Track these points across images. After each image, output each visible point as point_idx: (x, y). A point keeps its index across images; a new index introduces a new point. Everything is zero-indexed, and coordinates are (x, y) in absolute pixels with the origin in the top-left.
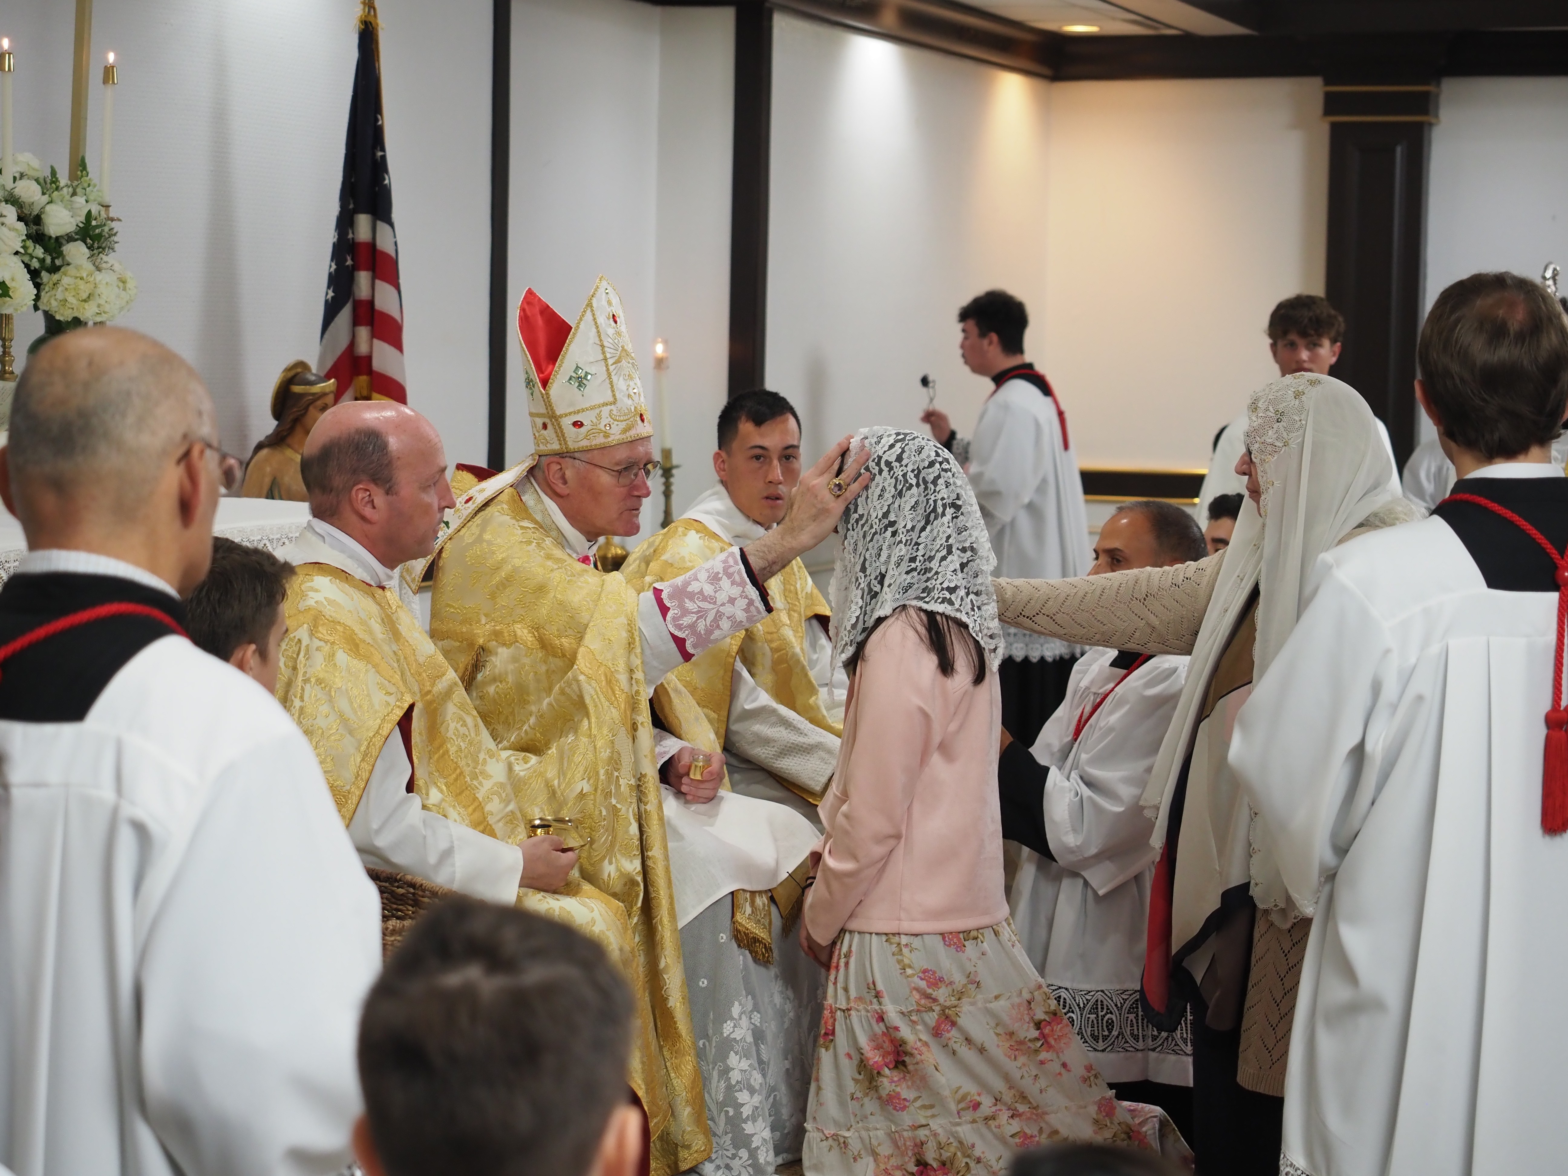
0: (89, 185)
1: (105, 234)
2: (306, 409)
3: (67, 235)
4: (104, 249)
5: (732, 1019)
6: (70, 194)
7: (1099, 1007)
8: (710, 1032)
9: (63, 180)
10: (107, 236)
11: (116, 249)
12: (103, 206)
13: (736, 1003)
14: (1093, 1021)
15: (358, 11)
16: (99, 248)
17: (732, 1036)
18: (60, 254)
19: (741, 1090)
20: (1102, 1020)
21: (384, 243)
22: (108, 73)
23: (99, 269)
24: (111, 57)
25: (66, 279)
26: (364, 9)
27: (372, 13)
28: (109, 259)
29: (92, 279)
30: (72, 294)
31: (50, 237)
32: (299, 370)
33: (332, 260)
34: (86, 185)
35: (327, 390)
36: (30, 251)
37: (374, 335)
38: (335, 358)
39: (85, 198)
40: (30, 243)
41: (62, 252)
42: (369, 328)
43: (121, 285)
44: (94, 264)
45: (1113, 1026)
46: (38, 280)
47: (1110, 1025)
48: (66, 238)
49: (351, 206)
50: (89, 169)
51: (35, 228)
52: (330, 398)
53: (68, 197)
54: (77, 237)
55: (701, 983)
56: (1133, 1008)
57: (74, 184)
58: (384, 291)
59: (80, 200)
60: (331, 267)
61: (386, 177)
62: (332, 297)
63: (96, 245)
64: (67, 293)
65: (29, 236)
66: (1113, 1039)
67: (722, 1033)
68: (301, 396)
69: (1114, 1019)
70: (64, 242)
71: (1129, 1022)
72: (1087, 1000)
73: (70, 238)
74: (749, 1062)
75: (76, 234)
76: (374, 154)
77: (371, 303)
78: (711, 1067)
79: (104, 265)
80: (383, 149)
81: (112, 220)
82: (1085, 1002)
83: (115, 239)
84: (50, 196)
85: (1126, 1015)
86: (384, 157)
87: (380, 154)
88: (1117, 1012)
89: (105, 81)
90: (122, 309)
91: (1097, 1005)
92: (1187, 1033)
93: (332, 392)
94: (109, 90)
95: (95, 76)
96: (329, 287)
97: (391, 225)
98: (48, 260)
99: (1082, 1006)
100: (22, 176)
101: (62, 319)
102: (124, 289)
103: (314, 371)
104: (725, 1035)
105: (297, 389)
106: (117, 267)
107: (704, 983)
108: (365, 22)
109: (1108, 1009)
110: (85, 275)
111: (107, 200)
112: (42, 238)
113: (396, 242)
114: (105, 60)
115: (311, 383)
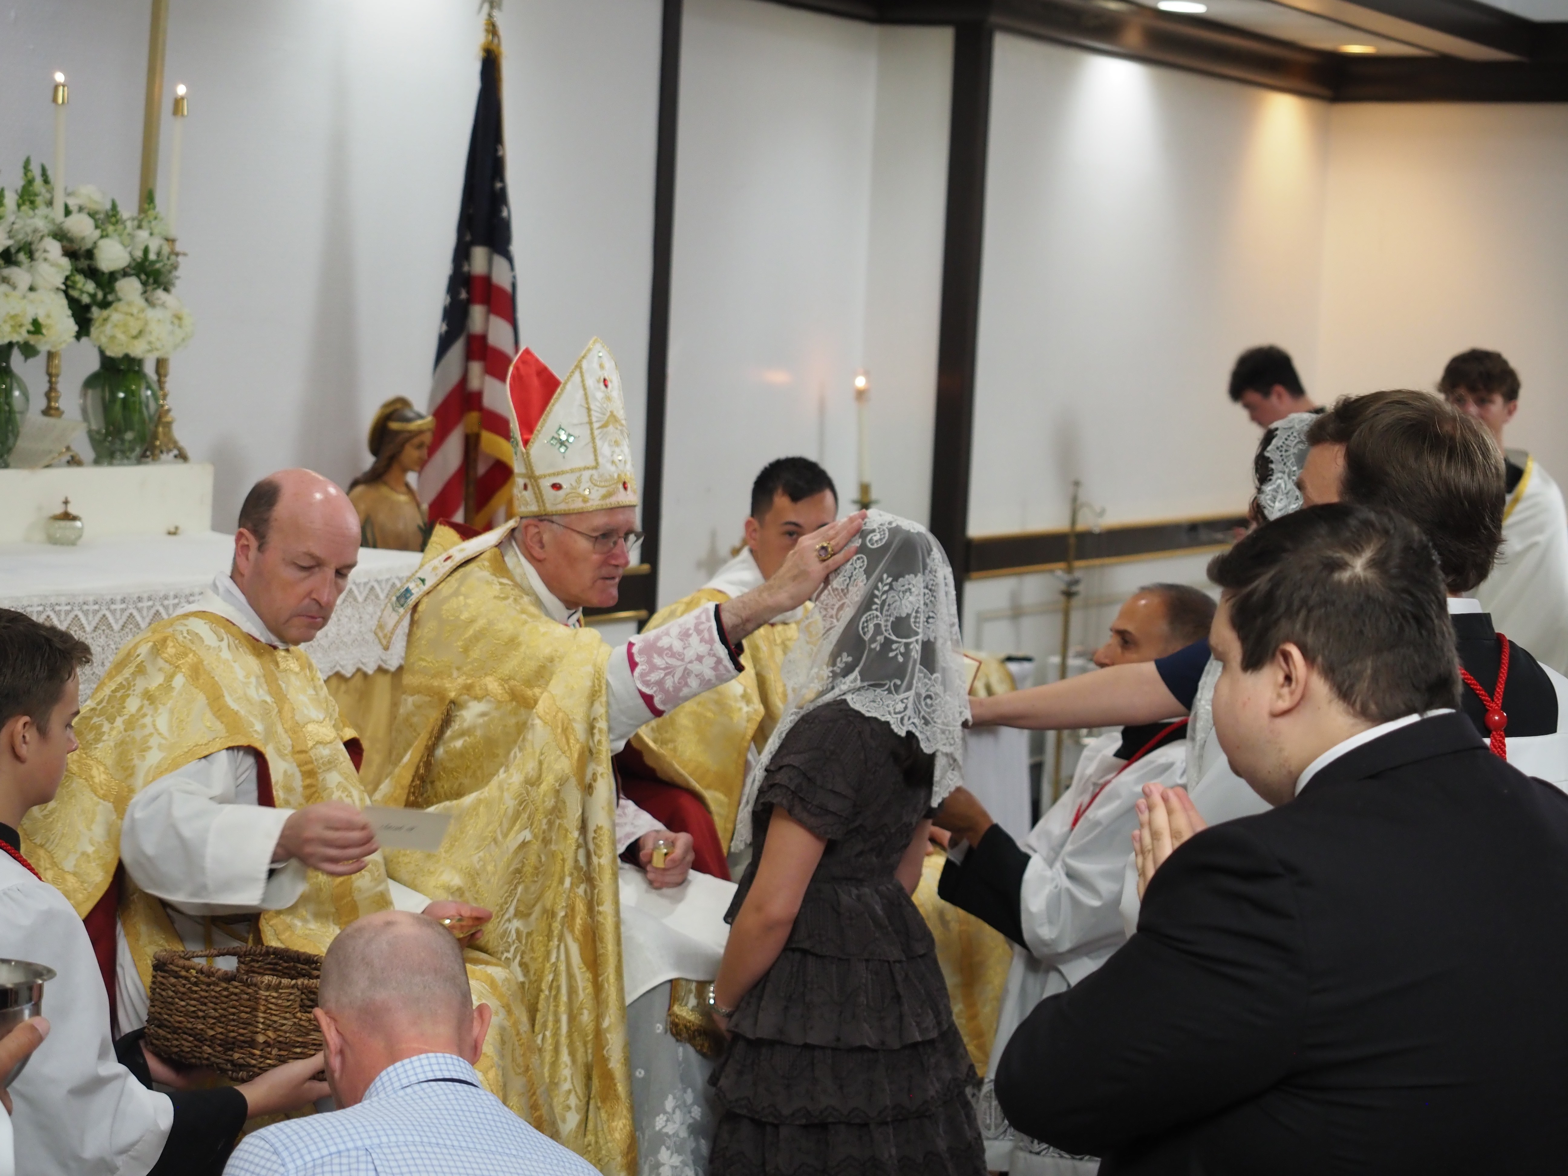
0: (156, 218)
1: (164, 269)
2: (402, 446)
3: (120, 270)
4: (163, 284)
5: (665, 1112)
6: (133, 227)
8: (644, 1125)
9: (126, 214)
10: (167, 271)
11: (174, 285)
12: (167, 240)
13: (670, 1097)
15: (480, 38)
16: (154, 284)
17: (664, 1130)
18: (112, 290)
21: (501, 276)
22: (178, 104)
23: (152, 305)
24: (181, 90)
25: (115, 315)
26: (486, 37)
27: (496, 41)
28: (166, 295)
29: (143, 316)
30: (122, 331)
31: (103, 273)
32: (399, 406)
33: (447, 293)
34: (152, 218)
35: (425, 427)
36: (79, 285)
37: (487, 371)
38: (445, 396)
39: (148, 231)
40: (79, 279)
41: (115, 287)
42: (481, 363)
43: (176, 321)
44: (147, 300)
46: (89, 315)
48: (119, 273)
49: (468, 239)
50: (157, 202)
51: (87, 262)
52: (427, 438)
53: (128, 231)
54: (130, 272)
55: (638, 1073)
57: (139, 218)
58: (499, 327)
59: (143, 234)
60: (445, 300)
61: (506, 209)
62: (445, 331)
63: (153, 281)
64: (117, 330)
65: (77, 270)
67: (654, 1127)
68: (397, 433)
70: (118, 276)
73: (125, 273)
74: (681, 1158)
75: (131, 269)
76: (494, 185)
77: (483, 338)
78: (642, 1160)
79: (158, 301)
80: (503, 180)
81: (177, 255)
83: (178, 274)
84: (103, 231)
86: (504, 189)
87: (500, 185)
89: (175, 113)
90: (176, 347)
93: (429, 430)
94: (178, 122)
95: (165, 107)
96: (443, 321)
97: (511, 258)
98: (100, 295)
100: (81, 209)
101: (112, 355)
102: (180, 326)
104: (657, 1129)
105: (394, 426)
106: (171, 303)
107: (640, 1073)
108: (489, 50)
110: (136, 311)
111: (173, 233)
112: (92, 273)
113: (514, 277)
114: (175, 93)
115: (409, 420)
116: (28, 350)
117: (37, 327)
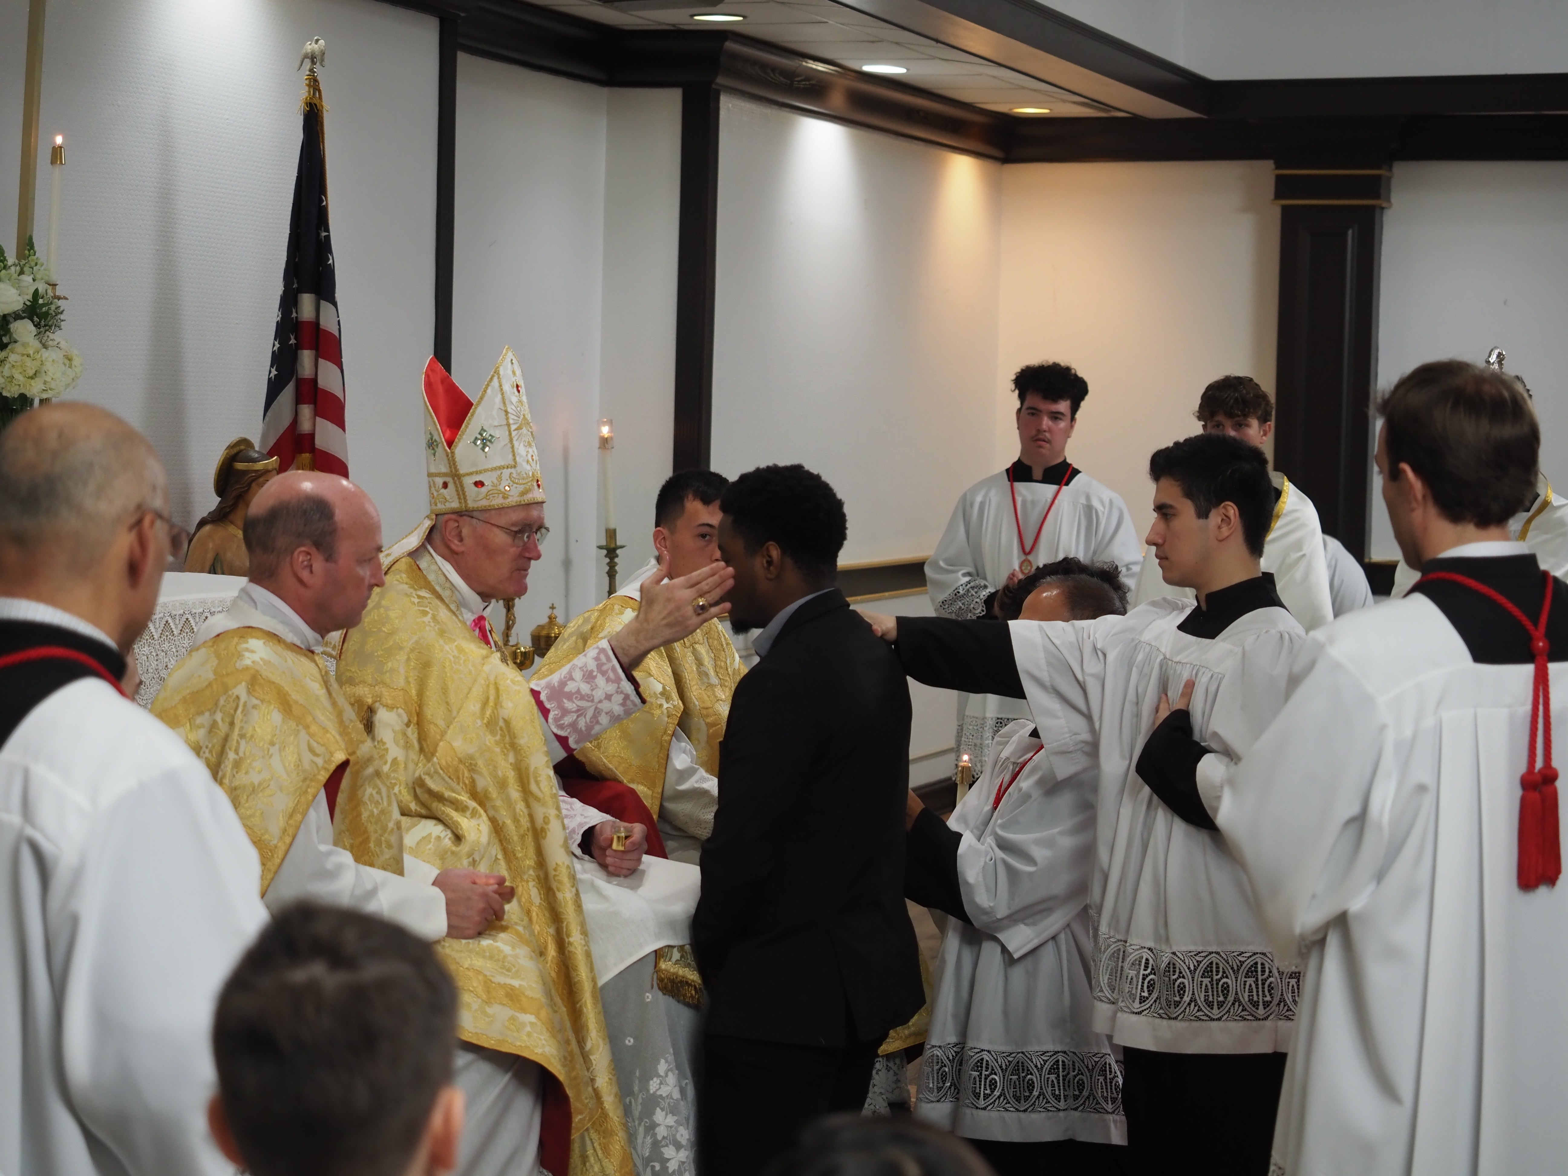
0: (36, 264)
1: (51, 312)
2: (249, 485)
3: (14, 313)
4: (50, 327)
5: (659, 1076)
6: (18, 273)
7: (1021, 1068)
8: (636, 1089)
9: (11, 259)
10: (54, 314)
11: (62, 327)
12: (50, 285)
13: (663, 1061)
14: (1015, 1082)
15: (303, 93)
16: (45, 326)
17: (658, 1093)
18: (7, 332)
19: (667, 1146)
20: (1023, 1081)
21: (327, 323)
22: (56, 154)
23: (45, 347)
24: (59, 140)
25: (13, 356)
26: (309, 92)
27: (317, 96)
28: (56, 337)
29: (39, 356)
30: (19, 371)
32: (242, 447)
33: (275, 339)
34: (33, 264)
35: (270, 467)
37: (318, 413)
38: (278, 437)
39: (32, 276)
41: (10, 329)
42: (311, 406)
43: (67, 362)
44: (41, 342)
45: (1034, 1087)
47: (1031, 1086)
48: (13, 316)
49: (295, 286)
50: (36, 248)
53: (15, 276)
54: (24, 315)
55: (627, 1042)
56: (1054, 1069)
57: (21, 263)
58: (326, 368)
59: (27, 279)
60: (274, 345)
61: (331, 257)
62: (275, 375)
63: (43, 323)
64: (14, 370)
66: (1034, 1100)
67: (648, 1091)
68: (244, 472)
69: (1035, 1079)
70: (11, 320)
71: (1050, 1082)
72: (1009, 1061)
73: (17, 316)
74: (675, 1118)
75: (24, 311)
76: (318, 235)
77: (315, 381)
78: (637, 1123)
79: (50, 343)
80: (327, 230)
81: (59, 298)
82: (1008, 1064)
83: (62, 317)
85: (1047, 1076)
86: (328, 238)
87: (324, 234)
88: (1037, 1072)
89: (53, 162)
90: (67, 386)
91: (1018, 1066)
92: (1107, 1092)
93: (275, 469)
94: (57, 170)
95: (44, 155)
96: (272, 366)
97: (335, 304)
99: (1004, 1067)
101: (8, 395)
102: (70, 367)
103: (257, 449)
104: (652, 1092)
105: (240, 466)
106: (63, 344)
107: (630, 1041)
108: (310, 103)
109: (1028, 1070)
110: (31, 353)
111: (54, 279)
113: (339, 321)
114: (55, 143)
115: (255, 461)
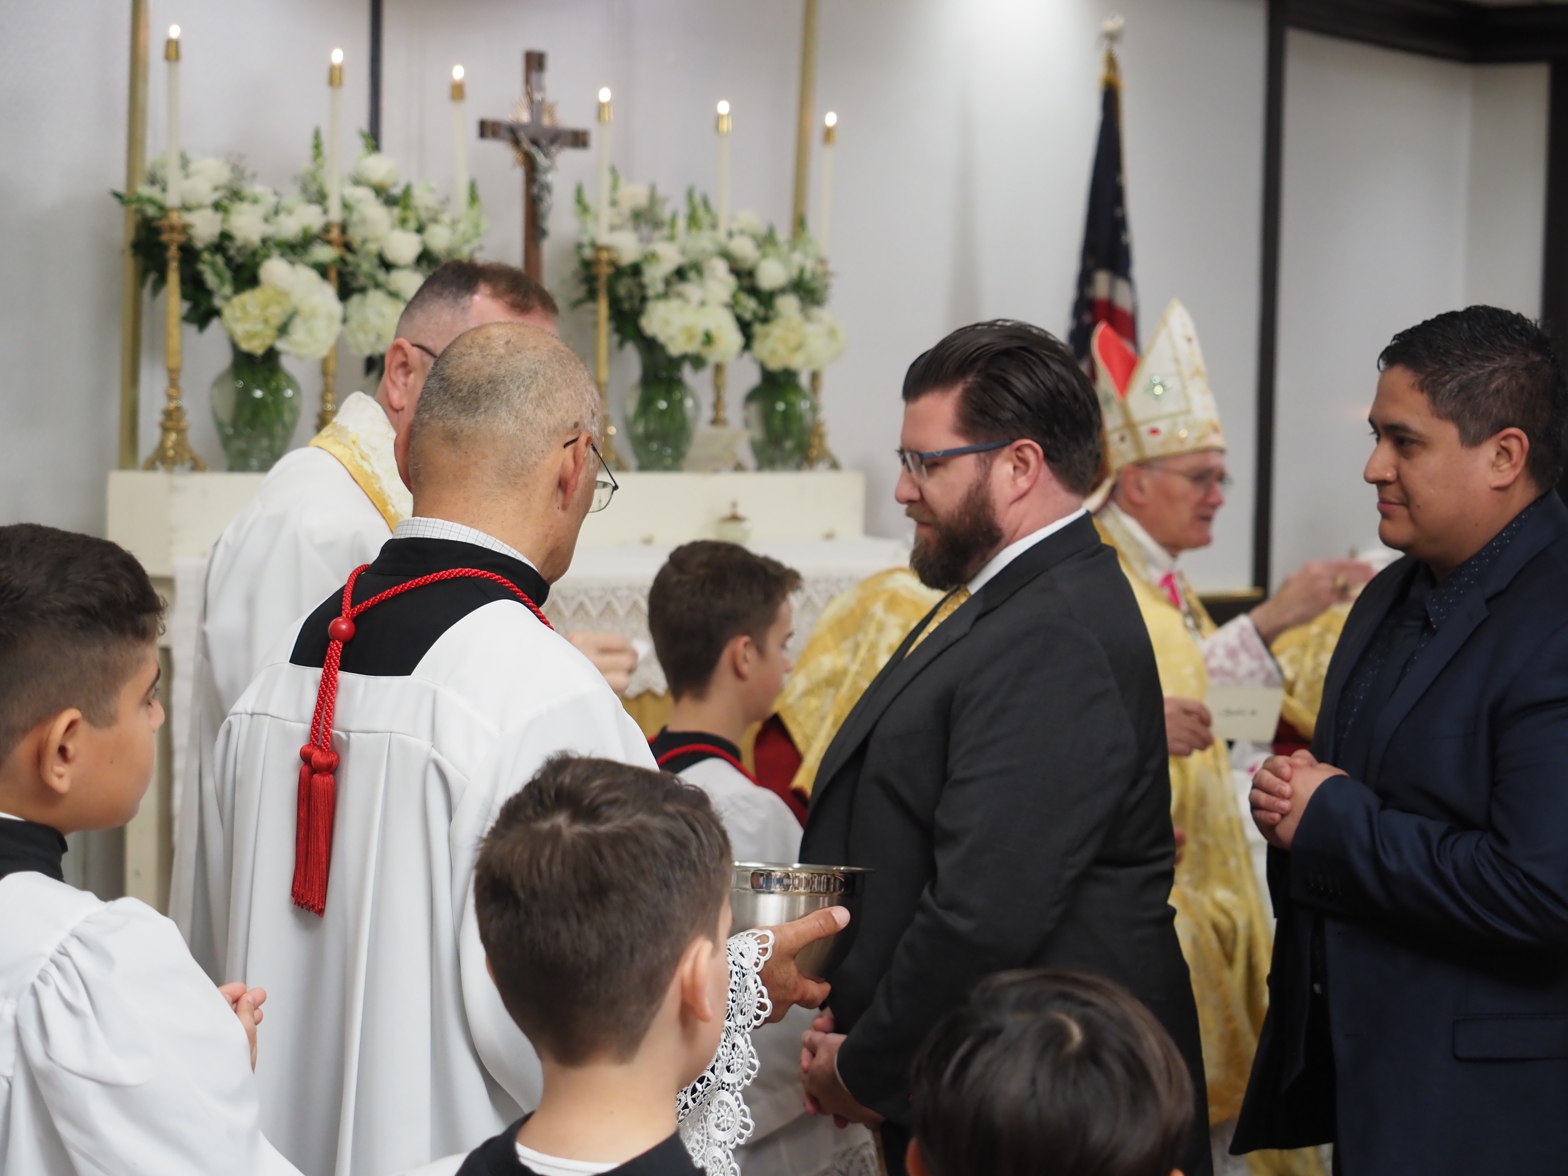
0: (808, 241)
1: (818, 288)
3: (779, 288)
4: (817, 302)
6: (788, 249)
9: (783, 235)
10: (821, 290)
11: (828, 303)
12: (820, 261)
15: (1100, 72)
16: (812, 301)
18: (772, 307)
21: (1123, 300)
22: (828, 134)
23: (808, 321)
24: (831, 119)
25: (776, 330)
26: (1106, 70)
27: (1116, 75)
28: (821, 311)
29: (802, 330)
30: (782, 344)
31: (764, 291)
33: (1071, 317)
34: (805, 241)
36: (741, 303)
39: (801, 253)
40: (744, 297)
41: (774, 304)
43: (831, 335)
44: (805, 316)
46: (751, 331)
48: (780, 291)
49: (1092, 263)
50: (809, 228)
51: (750, 281)
53: (784, 252)
54: (789, 290)
57: (793, 242)
59: (798, 256)
60: (1070, 323)
61: (1126, 234)
63: (809, 299)
64: (777, 344)
65: (742, 288)
70: (777, 294)
73: (783, 291)
75: (789, 287)
76: (1114, 213)
79: (815, 318)
80: (1123, 208)
81: (830, 275)
83: (829, 292)
84: (763, 252)
86: (1124, 214)
87: (1120, 211)
89: (825, 141)
90: (829, 360)
94: (829, 150)
95: (816, 137)
97: (1131, 282)
98: (761, 312)
100: (742, 232)
101: (773, 368)
102: (835, 340)
106: (828, 319)
108: (1109, 83)
110: (794, 326)
111: (824, 255)
112: (753, 291)
113: (1135, 300)
114: (826, 122)
116: (698, 362)
117: (708, 339)
